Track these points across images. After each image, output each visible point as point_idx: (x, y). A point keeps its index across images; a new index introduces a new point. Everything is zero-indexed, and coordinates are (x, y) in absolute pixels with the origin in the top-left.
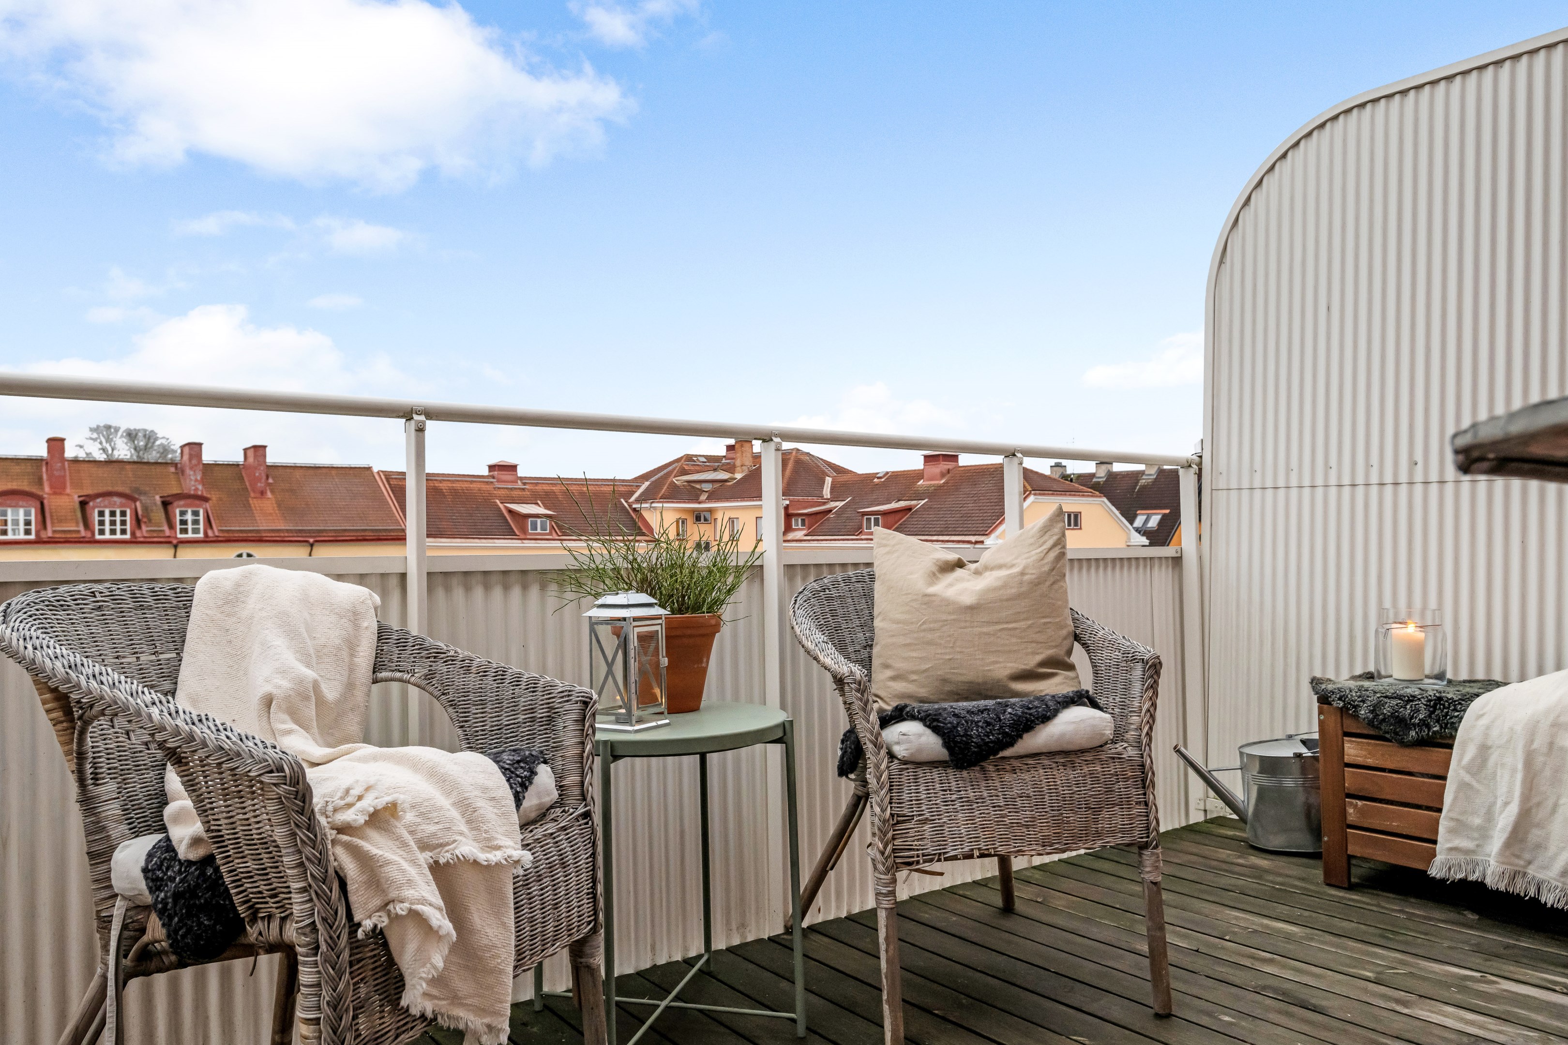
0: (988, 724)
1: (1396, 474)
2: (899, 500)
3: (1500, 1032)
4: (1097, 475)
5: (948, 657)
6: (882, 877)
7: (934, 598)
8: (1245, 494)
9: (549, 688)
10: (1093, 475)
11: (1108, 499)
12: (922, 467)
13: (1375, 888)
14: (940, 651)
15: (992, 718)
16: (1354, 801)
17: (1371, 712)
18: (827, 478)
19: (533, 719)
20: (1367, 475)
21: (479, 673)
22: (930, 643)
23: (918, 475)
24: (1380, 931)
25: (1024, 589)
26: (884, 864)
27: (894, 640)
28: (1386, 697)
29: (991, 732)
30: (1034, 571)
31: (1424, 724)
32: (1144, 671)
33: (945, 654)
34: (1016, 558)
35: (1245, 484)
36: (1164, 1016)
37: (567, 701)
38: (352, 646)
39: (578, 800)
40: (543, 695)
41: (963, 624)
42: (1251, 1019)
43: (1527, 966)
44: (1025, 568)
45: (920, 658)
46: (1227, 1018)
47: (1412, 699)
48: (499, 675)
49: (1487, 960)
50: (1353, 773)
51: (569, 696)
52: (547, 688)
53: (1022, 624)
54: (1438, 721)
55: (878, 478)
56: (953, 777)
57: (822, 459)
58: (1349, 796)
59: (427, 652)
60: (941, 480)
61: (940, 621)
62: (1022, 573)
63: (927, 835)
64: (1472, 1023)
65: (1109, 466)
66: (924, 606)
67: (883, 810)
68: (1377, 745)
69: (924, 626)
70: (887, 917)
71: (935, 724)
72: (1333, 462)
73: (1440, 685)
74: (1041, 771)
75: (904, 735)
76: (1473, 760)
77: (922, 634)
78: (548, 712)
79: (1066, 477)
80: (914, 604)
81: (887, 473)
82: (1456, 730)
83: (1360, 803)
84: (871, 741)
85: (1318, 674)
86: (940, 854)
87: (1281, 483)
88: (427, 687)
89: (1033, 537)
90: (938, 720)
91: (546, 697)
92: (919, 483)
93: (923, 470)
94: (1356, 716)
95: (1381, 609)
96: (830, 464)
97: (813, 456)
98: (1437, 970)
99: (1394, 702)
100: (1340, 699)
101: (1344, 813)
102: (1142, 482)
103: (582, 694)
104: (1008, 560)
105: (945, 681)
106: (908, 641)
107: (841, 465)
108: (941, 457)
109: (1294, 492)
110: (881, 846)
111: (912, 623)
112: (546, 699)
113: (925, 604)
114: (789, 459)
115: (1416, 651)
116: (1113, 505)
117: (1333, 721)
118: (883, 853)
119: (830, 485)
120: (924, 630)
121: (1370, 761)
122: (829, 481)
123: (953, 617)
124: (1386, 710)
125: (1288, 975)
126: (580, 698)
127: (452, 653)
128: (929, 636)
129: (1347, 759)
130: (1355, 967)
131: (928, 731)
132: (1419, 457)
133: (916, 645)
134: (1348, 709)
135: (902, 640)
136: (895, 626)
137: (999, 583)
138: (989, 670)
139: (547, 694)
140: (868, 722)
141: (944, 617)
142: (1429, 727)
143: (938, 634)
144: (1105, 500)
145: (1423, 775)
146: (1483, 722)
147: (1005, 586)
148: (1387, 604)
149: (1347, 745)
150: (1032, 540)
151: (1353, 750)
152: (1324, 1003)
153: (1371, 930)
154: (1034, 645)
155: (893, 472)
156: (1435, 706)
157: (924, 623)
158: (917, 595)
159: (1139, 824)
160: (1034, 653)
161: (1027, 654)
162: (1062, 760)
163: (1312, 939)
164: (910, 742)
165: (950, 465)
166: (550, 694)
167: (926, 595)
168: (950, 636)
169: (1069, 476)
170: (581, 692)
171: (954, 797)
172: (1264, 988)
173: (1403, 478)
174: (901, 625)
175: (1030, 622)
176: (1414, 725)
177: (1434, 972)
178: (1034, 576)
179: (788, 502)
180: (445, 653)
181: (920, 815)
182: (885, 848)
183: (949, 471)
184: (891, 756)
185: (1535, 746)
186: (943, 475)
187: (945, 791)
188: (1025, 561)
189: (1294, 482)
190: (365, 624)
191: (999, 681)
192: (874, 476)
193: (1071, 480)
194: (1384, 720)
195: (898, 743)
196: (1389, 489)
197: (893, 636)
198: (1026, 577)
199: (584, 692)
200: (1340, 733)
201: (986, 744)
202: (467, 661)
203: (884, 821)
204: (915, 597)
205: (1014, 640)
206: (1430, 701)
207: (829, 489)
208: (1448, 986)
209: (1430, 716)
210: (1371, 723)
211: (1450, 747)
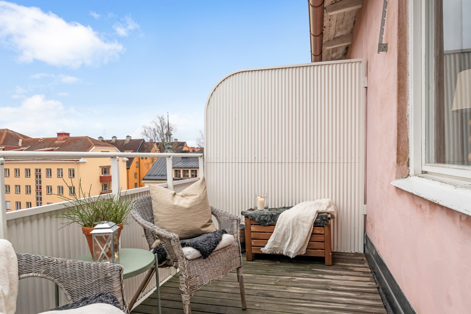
0: (209, 244)
1: (251, 160)
2: (49, 147)
3: (305, 291)
4: (113, 141)
5: (183, 224)
6: (187, 296)
7: (177, 206)
8: (215, 164)
9: (104, 267)
10: (111, 141)
11: (117, 147)
12: (56, 137)
13: (257, 259)
14: (181, 222)
15: (209, 242)
16: (253, 240)
17: (259, 219)
18: (20, 139)
19: (99, 280)
20: (245, 160)
21: (71, 267)
22: (177, 220)
23: (56, 139)
24: (266, 271)
25: (201, 202)
26: (187, 292)
27: (165, 220)
28: (261, 215)
29: (210, 247)
30: (202, 196)
31: (270, 221)
32: (237, 222)
33: (183, 223)
34: (196, 193)
35: (215, 161)
36: (244, 310)
37: (113, 271)
38: (8, 268)
39: (123, 305)
40: (102, 270)
41: (187, 214)
42: (262, 303)
43: (296, 272)
44: (200, 195)
45: (175, 225)
46: (257, 305)
47: (267, 215)
48: (81, 266)
49: (289, 273)
50: (254, 234)
51: (114, 269)
52: (103, 268)
53: (202, 212)
54: (273, 220)
55: (40, 140)
56: (202, 261)
57: (18, 133)
58: (252, 239)
59: (44, 262)
60: (63, 141)
61: (180, 213)
62: (200, 197)
63: (198, 280)
64: (299, 290)
65: (116, 138)
66: (174, 209)
67: (186, 276)
68: (258, 226)
69: (175, 215)
70: (189, 307)
71: (197, 247)
72: (237, 157)
73: (267, 211)
74: (220, 254)
75: (189, 252)
76: (280, 228)
77: (175, 218)
78: (105, 276)
79: (103, 141)
80: (170, 209)
81: (44, 138)
82: (276, 222)
83: (255, 240)
84: (181, 256)
85: (243, 210)
86: (202, 285)
87: (224, 161)
88: (47, 277)
89: (199, 186)
90: (198, 246)
91: (103, 271)
92: (56, 142)
93: (57, 138)
94: (254, 221)
95: (255, 193)
96: (21, 135)
97: (14, 132)
98: (284, 278)
99: (263, 217)
100: (251, 217)
101: (251, 243)
102: (125, 143)
103: (119, 267)
104: (194, 193)
105: (183, 231)
106: (170, 220)
107: (25, 135)
108: (63, 134)
109: (228, 164)
110: (186, 287)
111: (171, 214)
112: (104, 272)
113: (174, 208)
114: (4, 132)
115: (262, 203)
116: (118, 149)
117: (248, 222)
118: (187, 289)
119: (21, 142)
120: (175, 216)
121: (257, 231)
122: (21, 140)
123: (183, 212)
124: (262, 219)
125: (259, 288)
126: (119, 269)
127: (55, 261)
128: (177, 218)
129: (252, 231)
130: (269, 282)
131: (195, 250)
132: (256, 157)
133: (173, 221)
134: (253, 219)
135: (168, 220)
136: (164, 216)
137: (194, 201)
138: (195, 226)
139: (103, 270)
140: (180, 250)
141: (181, 212)
142: (271, 222)
143: (179, 217)
144: (116, 148)
145: (268, 232)
146: (283, 219)
147: (196, 201)
148: (256, 192)
149: (252, 227)
150: (199, 187)
151: (253, 228)
152: (272, 294)
153: (264, 271)
154: (206, 217)
155: (46, 138)
156: (272, 217)
157: (174, 214)
158: (171, 206)
159: (239, 262)
160: (206, 220)
161: (204, 220)
162: (223, 250)
163: (256, 277)
164: (191, 254)
165: (67, 137)
166: (105, 269)
167: (174, 206)
168: (183, 217)
169: (104, 140)
170: (118, 267)
171: (203, 267)
172: (258, 293)
173: (253, 161)
174: (166, 215)
175: (204, 211)
176: (268, 221)
177: (283, 279)
178: (203, 198)
179: (4, 147)
180: (52, 261)
181: (196, 275)
182: (187, 287)
183: (66, 138)
184: (186, 259)
185: (294, 224)
186: (64, 140)
187: (201, 266)
188: (199, 193)
189: (227, 161)
190: (12, 257)
191: (198, 229)
192: (39, 139)
193: (105, 142)
194: (261, 221)
195: (188, 255)
196: (250, 164)
197: (164, 218)
198: (201, 198)
199: (119, 266)
200: (250, 224)
201: (210, 250)
202: (64, 263)
203: (187, 279)
204: (170, 206)
205: (201, 217)
206: (270, 216)
207: (21, 143)
208: (288, 282)
209: (271, 219)
210: (258, 222)
211: (275, 225)
